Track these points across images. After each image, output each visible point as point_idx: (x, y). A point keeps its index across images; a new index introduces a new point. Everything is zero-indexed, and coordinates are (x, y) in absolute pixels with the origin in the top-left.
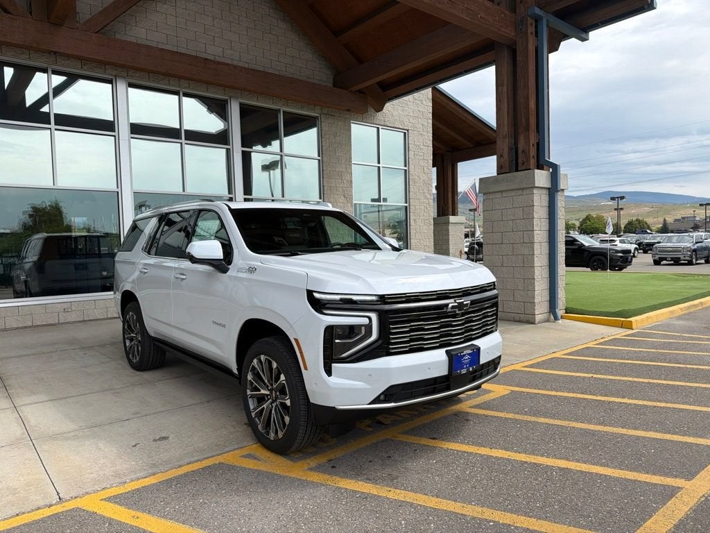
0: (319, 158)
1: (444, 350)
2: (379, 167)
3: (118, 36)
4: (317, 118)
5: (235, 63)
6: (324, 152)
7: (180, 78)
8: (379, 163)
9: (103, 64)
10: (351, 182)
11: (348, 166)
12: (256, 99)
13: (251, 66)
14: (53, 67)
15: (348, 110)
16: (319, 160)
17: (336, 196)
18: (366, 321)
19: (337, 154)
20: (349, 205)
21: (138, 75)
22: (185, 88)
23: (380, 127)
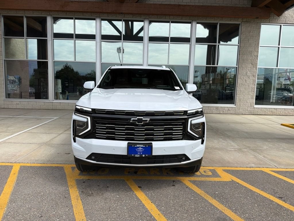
0: (238, 45)
1: (127, 142)
2: (279, 47)
3: (147, 2)
4: (239, 24)
5: (196, 4)
6: (241, 41)
7: (170, 15)
8: (279, 45)
9: (140, 14)
10: (257, 56)
11: (256, 48)
12: (213, 20)
13: (204, 4)
14: (124, 19)
15: (257, 18)
16: (238, 46)
17: (246, 64)
18: (85, 120)
19: (250, 42)
20: (255, 68)
21: (153, 17)
22: (172, 19)
23: (282, 25)
